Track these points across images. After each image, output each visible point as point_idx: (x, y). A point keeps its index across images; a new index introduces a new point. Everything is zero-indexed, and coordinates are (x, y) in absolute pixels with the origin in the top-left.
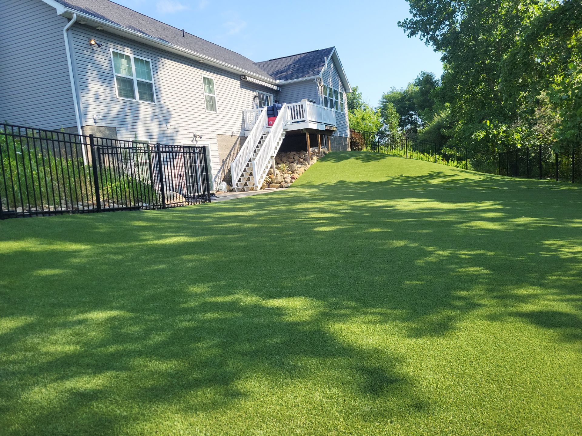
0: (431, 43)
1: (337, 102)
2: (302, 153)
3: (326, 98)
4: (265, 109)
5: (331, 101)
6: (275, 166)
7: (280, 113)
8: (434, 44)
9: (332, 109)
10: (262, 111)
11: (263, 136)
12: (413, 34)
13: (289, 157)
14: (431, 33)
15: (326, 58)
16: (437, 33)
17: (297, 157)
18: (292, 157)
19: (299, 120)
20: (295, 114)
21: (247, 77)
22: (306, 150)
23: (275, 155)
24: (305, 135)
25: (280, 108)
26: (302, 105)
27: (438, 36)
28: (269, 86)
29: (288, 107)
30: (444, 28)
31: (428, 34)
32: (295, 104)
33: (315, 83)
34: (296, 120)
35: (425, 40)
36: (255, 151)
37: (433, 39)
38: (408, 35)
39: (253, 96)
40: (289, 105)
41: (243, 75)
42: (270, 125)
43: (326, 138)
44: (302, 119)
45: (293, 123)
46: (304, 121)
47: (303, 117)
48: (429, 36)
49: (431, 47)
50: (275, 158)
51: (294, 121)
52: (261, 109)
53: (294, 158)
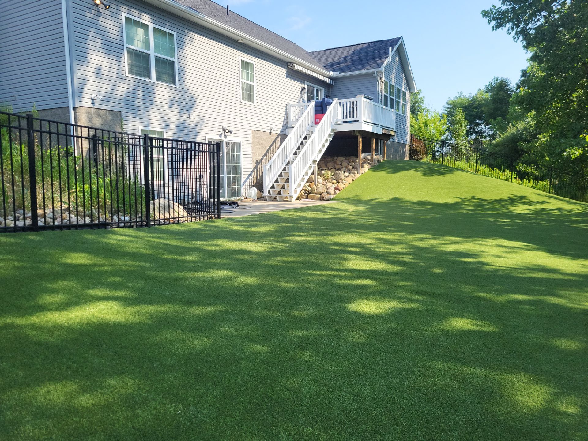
0: (521, 38)
1: (398, 103)
2: (352, 158)
3: (386, 97)
4: (313, 103)
5: (392, 100)
6: (316, 172)
7: (330, 109)
8: (524, 39)
9: (393, 110)
10: (308, 106)
11: (307, 136)
12: (499, 26)
13: (335, 163)
14: (522, 26)
15: (390, 49)
16: (530, 25)
17: (345, 164)
18: (339, 163)
19: (352, 119)
20: (347, 113)
21: (295, 65)
22: (356, 155)
23: (318, 160)
24: (357, 137)
25: (330, 104)
26: (357, 102)
27: (530, 29)
28: (321, 78)
29: (340, 103)
30: (538, 20)
31: (518, 26)
32: (348, 100)
33: (375, 77)
34: (348, 119)
35: (513, 33)
36: (295, 153)
37: (524, 33)
38: (493, 27)
39: (301, 88)
40: (341, 101)
41: (291, 63)
42: (316, 123)
43: (382, 143)
44: (355, 119)
45: (344, 122)
46: (358, 121)
47: (357, 117)
48: (519, 30)
49: (520, 43)
50: (318, 164)
51: (345, 120)
52: (308, 103)
53: (341, 164)
